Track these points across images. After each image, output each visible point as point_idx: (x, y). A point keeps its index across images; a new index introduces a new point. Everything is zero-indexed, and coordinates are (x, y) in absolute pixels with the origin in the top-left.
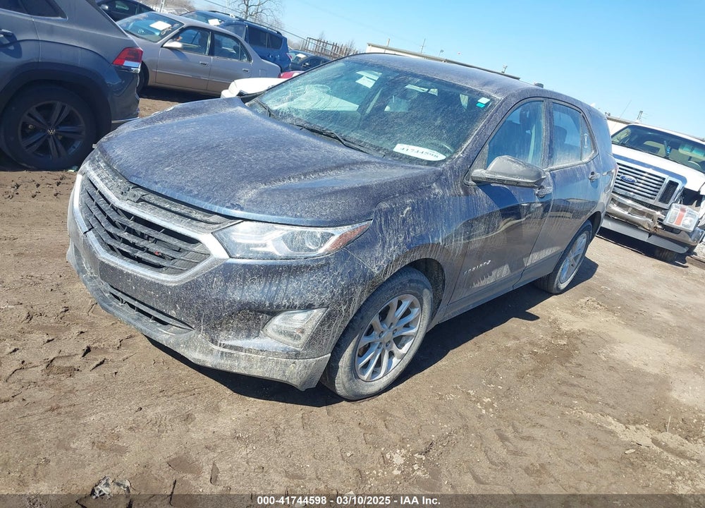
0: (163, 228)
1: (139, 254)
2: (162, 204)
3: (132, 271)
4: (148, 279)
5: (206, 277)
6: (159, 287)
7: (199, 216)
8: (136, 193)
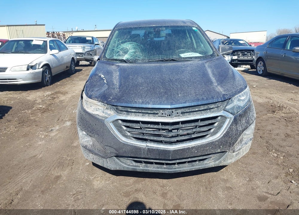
0: (199, 119)
1: (193, 136)
2: (194, 110)
3: (194, 145)
4: (204, 143)
5: (230, 128)
6: (212, 144)
7: (212, 106)
8: (178, 112)
